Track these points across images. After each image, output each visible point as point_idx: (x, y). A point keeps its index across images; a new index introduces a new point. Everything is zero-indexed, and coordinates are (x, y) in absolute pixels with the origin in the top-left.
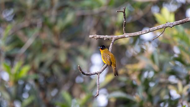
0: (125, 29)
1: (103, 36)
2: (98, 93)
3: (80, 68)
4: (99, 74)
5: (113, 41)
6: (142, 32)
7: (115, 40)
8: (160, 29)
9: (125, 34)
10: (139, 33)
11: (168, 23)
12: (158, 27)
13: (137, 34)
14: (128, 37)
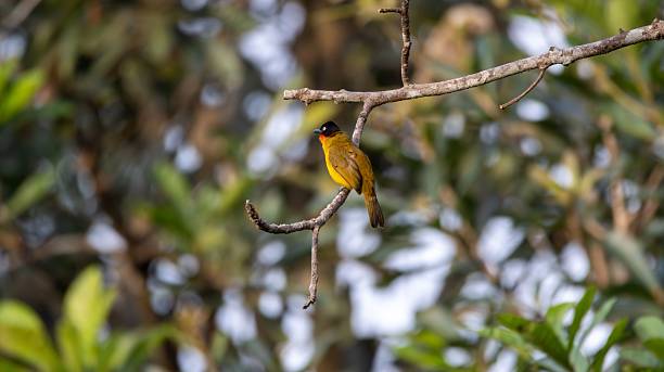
0: (406, 70)
1: (332, 92)
2: (312, 295)
3: (253, 210)
4: (316, 229)
5: (364, 112)
6: (464, 81)
7: (372, 108)
8: (529, 69)
9: (406, 85)
10: (456, 82)
11: (555, 51)
12: (520, 62)
13: (450, 86)
14: (417, 97)
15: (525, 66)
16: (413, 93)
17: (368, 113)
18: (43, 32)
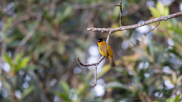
0: (121, 22)
1: (100, 29)
2: (95, 83)
3: (78, 59)
4: (96, 65)
5: (110, 34)
6: (137, 25)
8: (155, 22)
9: (121, 27)
10: (135, 26)
11: (163, 16)
12: (153, 20)
13: (133, 27)
14: (124, 30)
15: (154, 21)
16: (123, 29)
17: (111, 34)
18: (30, 48)
